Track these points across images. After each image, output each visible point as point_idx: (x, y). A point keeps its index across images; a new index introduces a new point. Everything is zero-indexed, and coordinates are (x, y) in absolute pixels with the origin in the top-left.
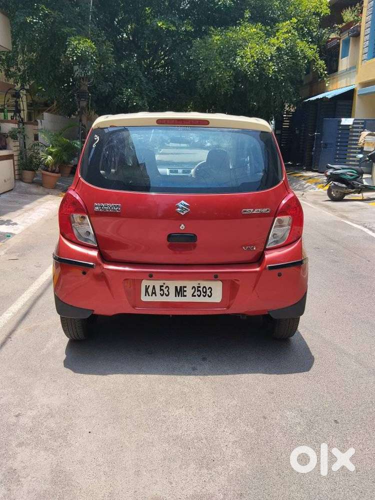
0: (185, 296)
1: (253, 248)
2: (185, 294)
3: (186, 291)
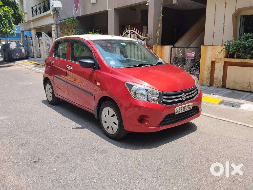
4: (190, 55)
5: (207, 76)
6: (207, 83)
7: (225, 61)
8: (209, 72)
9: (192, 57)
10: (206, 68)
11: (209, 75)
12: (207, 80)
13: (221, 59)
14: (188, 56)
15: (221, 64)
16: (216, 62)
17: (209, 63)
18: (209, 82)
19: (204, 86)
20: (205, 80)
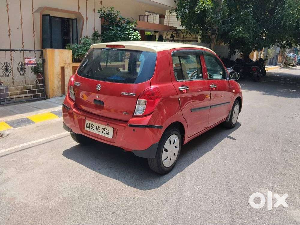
0: (99, 132)
1: (127, 114)
2: (100, 130)
3: (100, 129)
4: (30, 61)
5: (58, 85)
6: (59, 92)
7: (73, 66)
8: (59, 80)
9: (34, 64)
10: (56, 76)
11: (60, 83)
12: (58, 89)
13: (69, 64)
14: (28, 62)
15: (71, 69)
16: (65, 68)
17: (58, 70)
18: (61, 91)
19: (56, 97)
20: (56, 89)
